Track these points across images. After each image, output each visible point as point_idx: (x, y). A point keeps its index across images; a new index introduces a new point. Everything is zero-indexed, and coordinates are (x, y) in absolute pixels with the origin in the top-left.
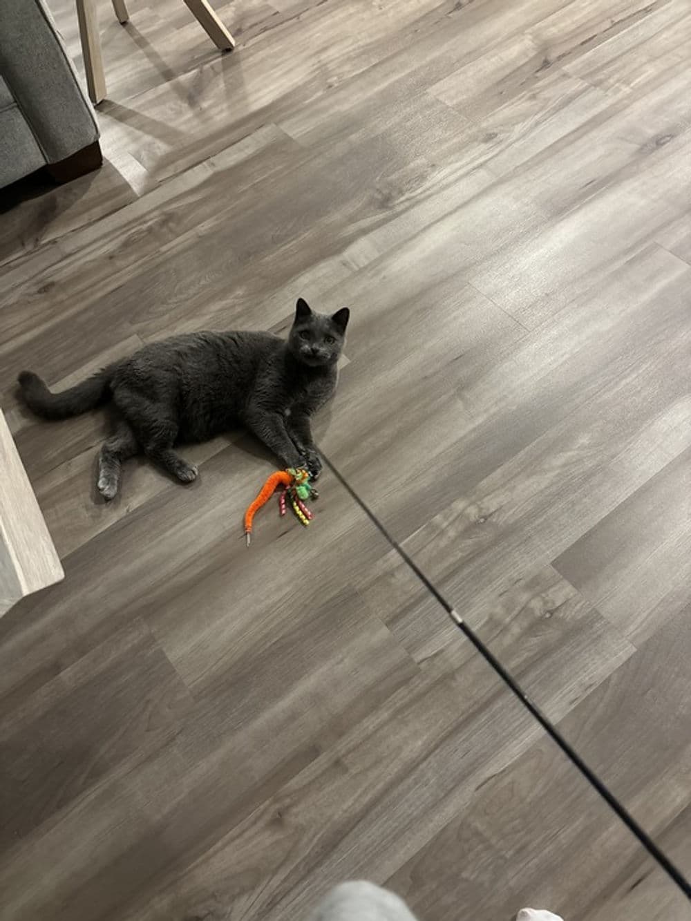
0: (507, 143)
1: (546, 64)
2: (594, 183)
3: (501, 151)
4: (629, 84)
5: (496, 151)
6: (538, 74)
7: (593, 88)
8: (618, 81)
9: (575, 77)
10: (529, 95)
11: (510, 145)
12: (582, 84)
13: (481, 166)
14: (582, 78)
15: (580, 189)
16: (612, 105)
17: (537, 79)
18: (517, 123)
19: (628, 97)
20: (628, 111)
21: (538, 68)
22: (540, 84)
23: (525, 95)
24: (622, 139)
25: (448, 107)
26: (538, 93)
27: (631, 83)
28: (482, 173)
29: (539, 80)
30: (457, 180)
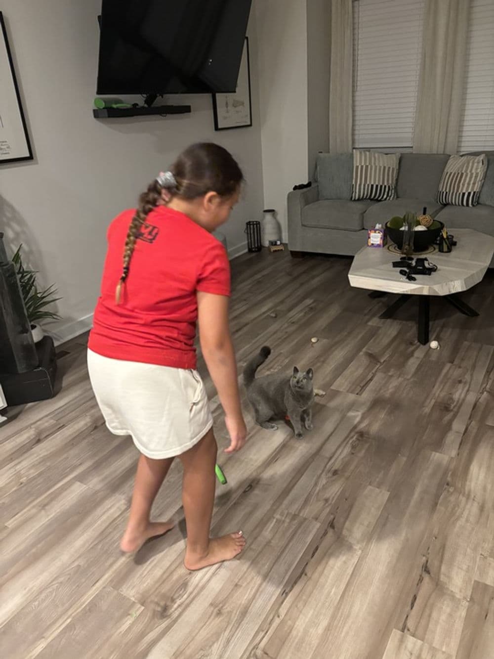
0: (325, 471)
1: (332, 525)
2: (274, 461)
3: (325, 466)
4: (277, 520)
5: (328, 467)
6: (332, 517)
7: (296, 513)
8: (284, 522)
9: (310, 519)
10: (330, 502)
11: (323, 471)
12: (304, 514)
13: (331, 458)
14: (305, 519)
15: (279, 457)
16: (281, 504)
17: (330, 513)
18: (326, 484)
19: (274, 511)
20: (272, 502)
21: (335, 520)
22: (328, 510)
23: (332, 501)
24: (270, 485)
25: (370, 484)
26: (325, 504)
27: (276, 522)
28: (328, 455)
29: (329, 512)
30: (337, 450)
